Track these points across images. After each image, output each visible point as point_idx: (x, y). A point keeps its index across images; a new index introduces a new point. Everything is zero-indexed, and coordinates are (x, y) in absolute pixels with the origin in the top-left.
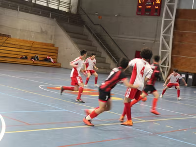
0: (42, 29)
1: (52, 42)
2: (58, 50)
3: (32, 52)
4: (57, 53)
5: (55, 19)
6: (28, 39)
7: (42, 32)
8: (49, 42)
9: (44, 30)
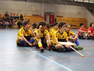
0: (78, 12)
1: (84, 17)
2: (87, 21)
3: (74, 23)
4: (87, 22)
5: (85, 6)
6: (72, 17)
7: (79, 13)
8: (83, 17)
9: (79, 12)
